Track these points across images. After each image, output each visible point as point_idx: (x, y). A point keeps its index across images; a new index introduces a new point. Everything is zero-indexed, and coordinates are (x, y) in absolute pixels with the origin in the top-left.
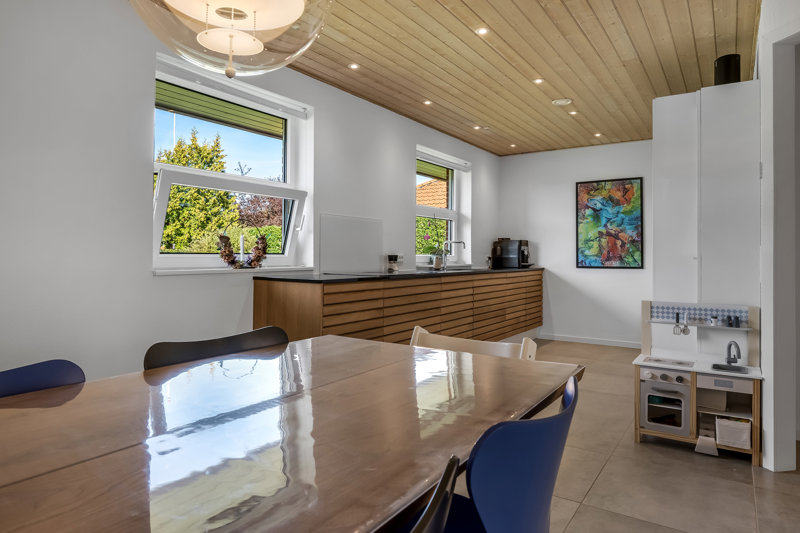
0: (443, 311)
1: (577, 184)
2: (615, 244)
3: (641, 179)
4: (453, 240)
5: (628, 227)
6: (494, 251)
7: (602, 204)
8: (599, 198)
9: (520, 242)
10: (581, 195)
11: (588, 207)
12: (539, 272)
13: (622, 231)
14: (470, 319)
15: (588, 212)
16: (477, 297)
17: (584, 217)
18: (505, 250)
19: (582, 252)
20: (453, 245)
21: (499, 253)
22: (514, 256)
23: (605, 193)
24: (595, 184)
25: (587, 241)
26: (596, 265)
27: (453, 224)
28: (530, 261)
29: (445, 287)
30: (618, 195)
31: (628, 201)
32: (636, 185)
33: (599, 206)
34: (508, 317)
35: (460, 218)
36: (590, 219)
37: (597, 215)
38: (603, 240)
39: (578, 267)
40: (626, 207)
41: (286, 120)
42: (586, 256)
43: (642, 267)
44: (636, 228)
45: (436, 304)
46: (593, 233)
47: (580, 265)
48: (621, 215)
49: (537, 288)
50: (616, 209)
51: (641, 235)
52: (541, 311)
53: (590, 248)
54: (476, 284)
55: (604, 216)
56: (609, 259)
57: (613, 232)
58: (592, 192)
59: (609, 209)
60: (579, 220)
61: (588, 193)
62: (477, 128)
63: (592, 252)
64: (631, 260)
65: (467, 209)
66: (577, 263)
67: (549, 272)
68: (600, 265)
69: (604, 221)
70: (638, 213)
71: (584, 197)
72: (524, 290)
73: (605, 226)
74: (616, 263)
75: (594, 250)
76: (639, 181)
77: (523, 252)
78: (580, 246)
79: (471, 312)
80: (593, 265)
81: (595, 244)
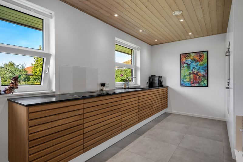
0: (123, 109)
1: (181, 54)
2: (196, 77)
3: (207, 51)
4: (134, 76)
5: (201, 71)
6: (149, 80)
7: (191, 62)
8: (190, 59)
9: (159, 76)
10: (182, 58)
11: (185, 63)
12: (166, 88)
13: (199, 72)
14: (137, 111)
15: (185, 65)
16: (140, 101)
17: (184, 67)
18: (153, 80)
19: (183, 80)
20: (133, 78)
21: (151, 81)
22: (157, 82)
23: (192, 58)
24: (188, 54)
25: (185, 76)
26: (188, 85)
27: (134, 70)
28: (163, 84)
29: (123, 98)
30: (197, 58)
31: (202, 60)
32: (205, 54)
33: (189, 63)
34: (154, 107)
35: (136, 68)
36: (186, 68)
37: (189, 66)
38: (192, 76)
39: (181, 86)
40: (201, 63)
41: (43, 20)
42: (184, 82)
43: (207, 86)
44: (205, 71)
45: (118, 107)
46: (187, 73)
47: (182, 85)
48: (198, 66)
49: (166, 94)
50: (197, 64)
51: (207, 73)
52: (167, 102)
53: (186, 79)
54: (139, 95)
55: (192, 66)
56: (193, 83)
57: (195, 73)
58: (187, 58)
59: (193, 64)
60: (182, 68)
61: (185, 58)
62: (141, 31)
63: (187, 80)
64: (203, 83)
65: (139, 65)
66: (181, 84)
67: (170, 88)
68: (190, 85)
69: (191, 68)
70: (206, 65)
71: (184, 59)
72: (160, 95)
73: (192, 70)
74: (197, 85)
75: (188, 80)
76: (206, 52)
77: (160, 80)
78: (182, 78)
79: (137, 108)
80: (187, 85)
81: (188, 77)
